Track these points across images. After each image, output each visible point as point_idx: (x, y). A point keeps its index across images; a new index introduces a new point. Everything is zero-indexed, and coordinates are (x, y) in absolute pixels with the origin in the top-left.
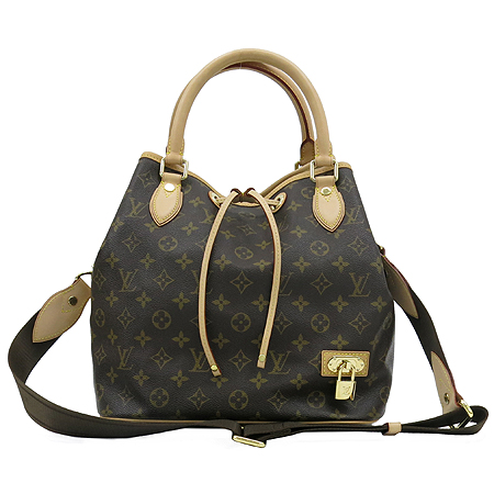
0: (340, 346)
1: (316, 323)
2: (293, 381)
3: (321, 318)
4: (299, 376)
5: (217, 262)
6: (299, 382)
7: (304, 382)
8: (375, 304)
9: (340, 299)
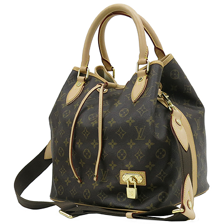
0: (129, 168)
1: (119, 155)
2: (108, 186)
3: (122, 152)
4: (111, 184)
5: (78, 123)
6: (110, 187)
7: (113, 187)
8: (147, 144)
9: (131, 141)
